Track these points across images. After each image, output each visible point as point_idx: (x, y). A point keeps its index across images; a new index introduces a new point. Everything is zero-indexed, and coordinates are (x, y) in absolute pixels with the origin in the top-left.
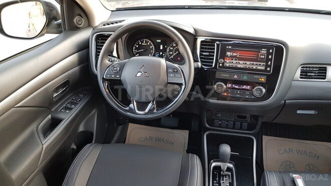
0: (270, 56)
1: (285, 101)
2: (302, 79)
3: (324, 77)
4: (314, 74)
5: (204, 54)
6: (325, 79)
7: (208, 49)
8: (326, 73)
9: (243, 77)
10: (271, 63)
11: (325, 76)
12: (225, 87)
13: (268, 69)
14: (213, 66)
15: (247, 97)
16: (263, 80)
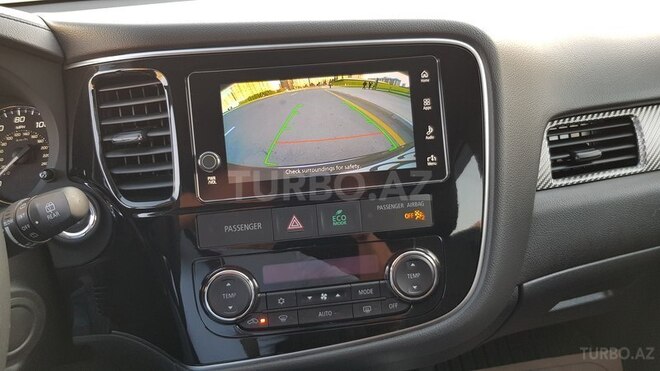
0: (427, 102)
1: (520, 286)
2: (560, 182)
3: (632, 156)
4: (598, 152)
5: (118, 139)
6: (634, 162)
7: (140, 110)
8: (634, 140)
9: (329, 221)
10: (437, 133)
11: (635, 151)
12: (252, 284)
13: (432, 160)
14: (176, 194)
15: (367, 310)
16: (418, 214)
